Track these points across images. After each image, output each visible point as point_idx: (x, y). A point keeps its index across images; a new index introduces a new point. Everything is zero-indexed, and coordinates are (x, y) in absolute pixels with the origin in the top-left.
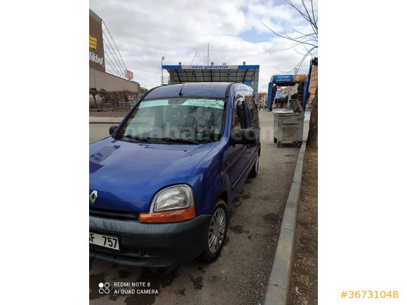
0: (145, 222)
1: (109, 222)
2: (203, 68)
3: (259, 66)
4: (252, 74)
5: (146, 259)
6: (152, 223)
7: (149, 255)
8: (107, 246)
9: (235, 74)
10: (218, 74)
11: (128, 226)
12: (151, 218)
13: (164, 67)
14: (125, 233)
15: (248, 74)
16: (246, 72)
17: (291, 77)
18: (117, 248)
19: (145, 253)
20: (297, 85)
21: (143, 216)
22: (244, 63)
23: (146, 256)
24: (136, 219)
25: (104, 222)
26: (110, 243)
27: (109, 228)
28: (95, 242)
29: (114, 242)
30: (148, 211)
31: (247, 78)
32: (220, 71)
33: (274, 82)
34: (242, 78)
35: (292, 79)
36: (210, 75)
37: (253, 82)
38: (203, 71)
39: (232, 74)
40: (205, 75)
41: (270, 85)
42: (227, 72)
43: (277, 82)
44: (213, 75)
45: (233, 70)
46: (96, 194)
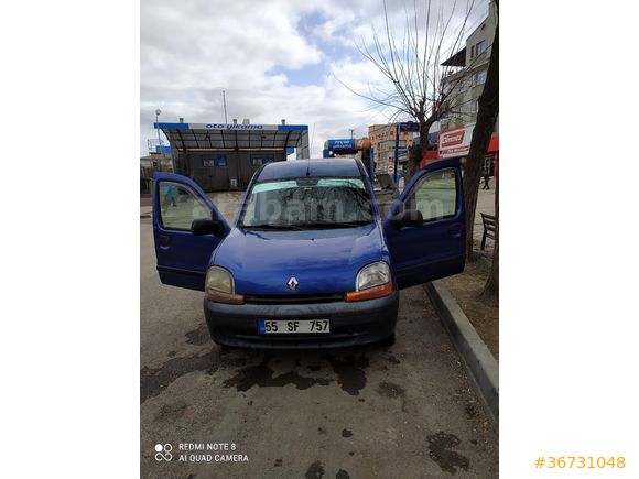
0: (353, 300)
1: (316, 307)
2: (225, 128)
3: (306, 127)
4: (297, 137)
5: (355, 337)
6: (360, 300)
7: (358, 331)
8: (315, 331)
9: (272, 137)
10: (247, 137)
11: (338, 306)
12: (356, 296)
13: (156, 126)
15: (292, 137)
16: (289, 135)
17: (352, 141)
18: (328, 330)
19: (354, 331)
20: (360, 153)
21: (350, 295)
22: (283, 121)
23: (356, 334)
24: (343, 299)
26: (319, 328)
27: (318, 312)
28: (299, 330)
29: (323, 325)
30: (354, 290)
31: (290, 143)
32: (250, 133)
33: (330, 149)
34: (282, 143)
35: (353, 145)
36: (233, 137)
37: (299, 149)
38: (222, 132)
39: (268, 137)
40: (226, 137)
41: (326, 154)
42: (262, 133)
43: (334, 149)
44: (239, 137)
45: (269, 133)
46: (296, 282)
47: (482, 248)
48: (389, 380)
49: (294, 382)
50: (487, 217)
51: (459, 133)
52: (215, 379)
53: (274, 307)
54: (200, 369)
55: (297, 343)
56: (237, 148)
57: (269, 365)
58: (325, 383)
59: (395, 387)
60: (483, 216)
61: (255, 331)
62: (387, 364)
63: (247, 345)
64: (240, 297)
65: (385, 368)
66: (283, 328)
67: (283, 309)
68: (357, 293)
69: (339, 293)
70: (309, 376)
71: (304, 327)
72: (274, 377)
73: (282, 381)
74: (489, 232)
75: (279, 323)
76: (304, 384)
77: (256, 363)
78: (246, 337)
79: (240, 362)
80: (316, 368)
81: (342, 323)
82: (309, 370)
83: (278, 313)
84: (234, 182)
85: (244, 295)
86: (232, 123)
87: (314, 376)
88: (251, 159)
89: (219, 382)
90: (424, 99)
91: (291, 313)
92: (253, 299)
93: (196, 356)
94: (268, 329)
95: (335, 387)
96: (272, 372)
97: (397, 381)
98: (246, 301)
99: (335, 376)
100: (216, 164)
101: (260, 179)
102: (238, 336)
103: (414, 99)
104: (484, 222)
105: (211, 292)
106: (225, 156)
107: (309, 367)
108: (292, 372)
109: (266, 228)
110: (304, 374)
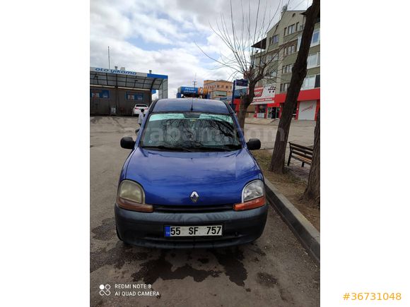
0: (240, 210)
1: (211, 215)
2: (109, 72)
3: (166, 77)
4: (160, 83)
5: (239, 238)
6: (245, 210)
7: (242, 234)
8: (210, 234)
9: (142, 81)
10: (124, 80)
11: (228, 215)
12: (242, 207)
14: (228, 221)
15: (156, 82)
16: (154, 81)
17: (196, 89)
18: (220, 234)
19: (239, 233)
21: (238, 206)
22: (150, 71)
23: (240, 236)
24: (233, 209)
25: (207, 216)
26: (214, 232)
27: (213, 219)
28: (198, 234)
29: (217, 230)
30: (240, 202)
31: (154, 87)
32: (127, 77)
33: (182, 93)
34: (149, 86)
35: (197, 91)
36: (115, 79)
37: (161, 91)
38: (107, 74)
39: (139, 81)
40: (109, 78)
41: (179, 96)
42: (135, 78)
43: (184, 93)
44: (119, 79)
45: (141, 78)
46: (197, 195)
47: (288, 165)
48: (263, 270)
49: (191, 276)
50: (293, 144)
51: (260, 90)
52: (123, 273)
53: (178, 215)
54: (109, 263)
55: (194, 243)
56: (117, 86)
57: (167, 259)
58: (216, 275)
59: (270, 277)
60: (290, 144)
61: (162, 234)
62: (257, 255)
63: (153, 245)
64: (150, 207)
65: (257, 259)
66: (185, 232)
67: (186, 217)
68: (243, 204)
69: (230, 204)
70: (201, 268)
71: (202, 231)
72: (173, 269)
73: (180, 274)
74: (293, 154)
75: (181, 228)
76: (200, 277)
77: (155, 257)
78: (154, 239)
79: (142, 256)
80: (204, 261)
81: (232, 228)
82: (200, 262)
83: (182, 220)
84: (114, 110)
85: (154, 205)
86: (114, 69)
87: (204, 268)
88: (127, 95)
89: (128, 276)
90: (253, 66)
91: (191, 220)
92: (161, 208)
93: (104, 250)
94: (172, 233)
95: (224, 278)
96: (171, 266)
97: (269, 271)
98: (154, 210)
99: (221, 268)
100: (101, 96)
101: (154, 110)
102: (146, 238)
103: (246, 66)
104: (291, 147)
105: (123, 201)
106: (107, 91)
107: (199, 260)
108: (187, 265)
109: (162, 148)
110: (197, 267)
